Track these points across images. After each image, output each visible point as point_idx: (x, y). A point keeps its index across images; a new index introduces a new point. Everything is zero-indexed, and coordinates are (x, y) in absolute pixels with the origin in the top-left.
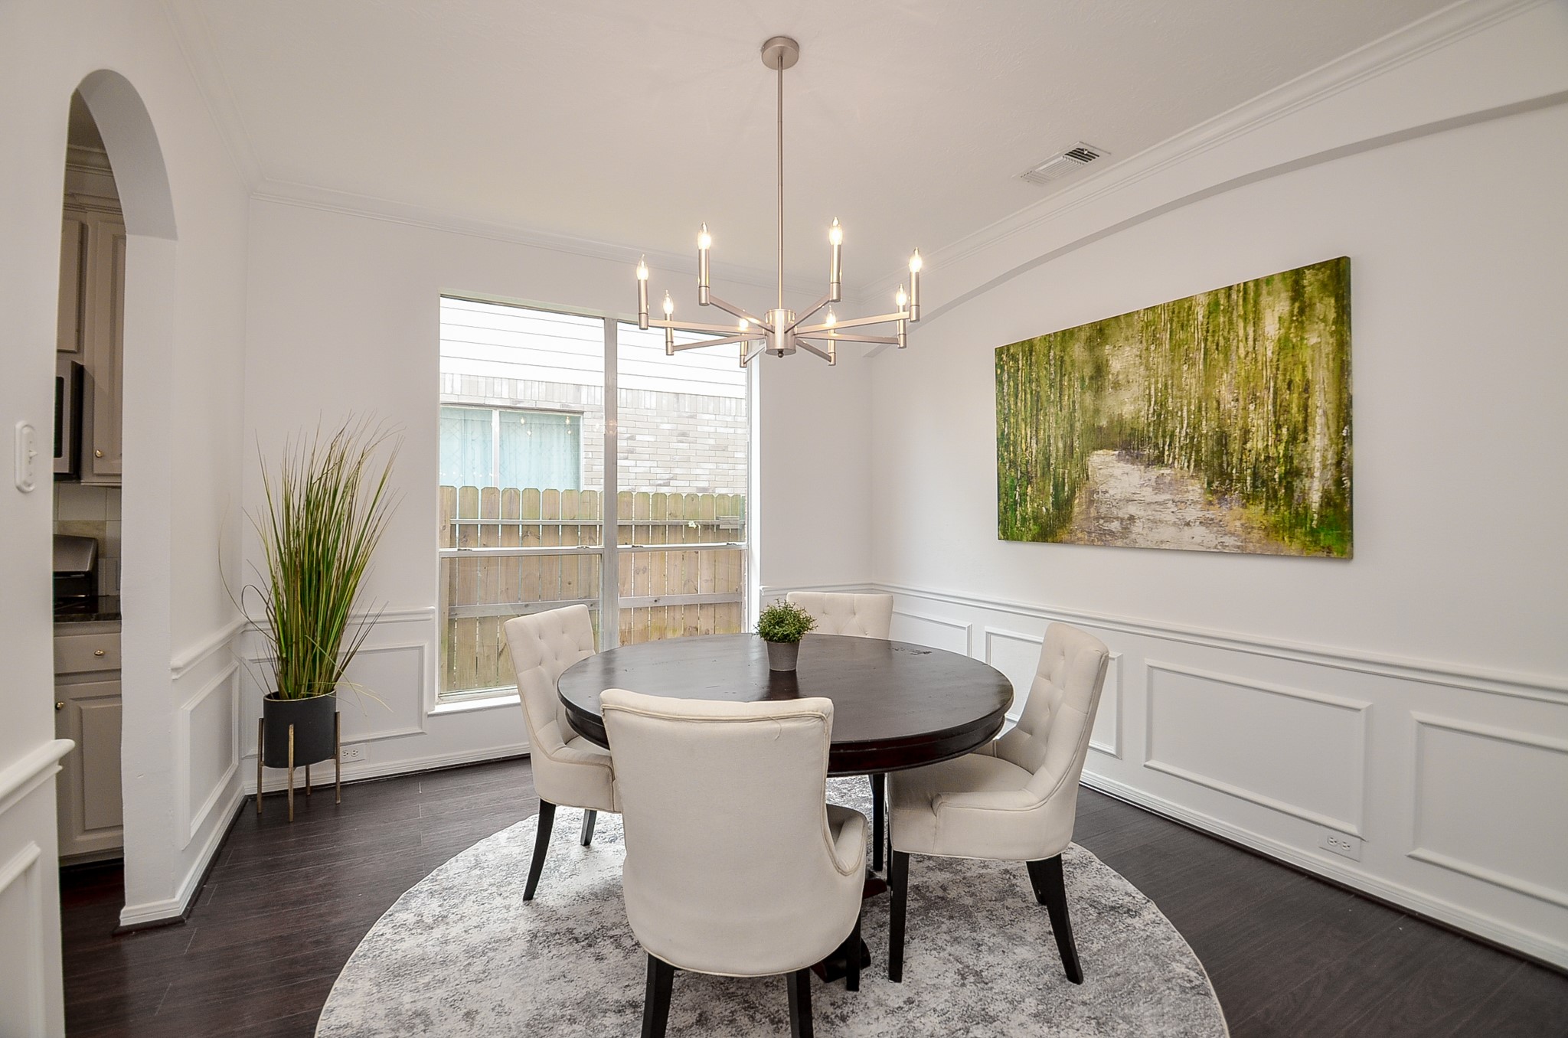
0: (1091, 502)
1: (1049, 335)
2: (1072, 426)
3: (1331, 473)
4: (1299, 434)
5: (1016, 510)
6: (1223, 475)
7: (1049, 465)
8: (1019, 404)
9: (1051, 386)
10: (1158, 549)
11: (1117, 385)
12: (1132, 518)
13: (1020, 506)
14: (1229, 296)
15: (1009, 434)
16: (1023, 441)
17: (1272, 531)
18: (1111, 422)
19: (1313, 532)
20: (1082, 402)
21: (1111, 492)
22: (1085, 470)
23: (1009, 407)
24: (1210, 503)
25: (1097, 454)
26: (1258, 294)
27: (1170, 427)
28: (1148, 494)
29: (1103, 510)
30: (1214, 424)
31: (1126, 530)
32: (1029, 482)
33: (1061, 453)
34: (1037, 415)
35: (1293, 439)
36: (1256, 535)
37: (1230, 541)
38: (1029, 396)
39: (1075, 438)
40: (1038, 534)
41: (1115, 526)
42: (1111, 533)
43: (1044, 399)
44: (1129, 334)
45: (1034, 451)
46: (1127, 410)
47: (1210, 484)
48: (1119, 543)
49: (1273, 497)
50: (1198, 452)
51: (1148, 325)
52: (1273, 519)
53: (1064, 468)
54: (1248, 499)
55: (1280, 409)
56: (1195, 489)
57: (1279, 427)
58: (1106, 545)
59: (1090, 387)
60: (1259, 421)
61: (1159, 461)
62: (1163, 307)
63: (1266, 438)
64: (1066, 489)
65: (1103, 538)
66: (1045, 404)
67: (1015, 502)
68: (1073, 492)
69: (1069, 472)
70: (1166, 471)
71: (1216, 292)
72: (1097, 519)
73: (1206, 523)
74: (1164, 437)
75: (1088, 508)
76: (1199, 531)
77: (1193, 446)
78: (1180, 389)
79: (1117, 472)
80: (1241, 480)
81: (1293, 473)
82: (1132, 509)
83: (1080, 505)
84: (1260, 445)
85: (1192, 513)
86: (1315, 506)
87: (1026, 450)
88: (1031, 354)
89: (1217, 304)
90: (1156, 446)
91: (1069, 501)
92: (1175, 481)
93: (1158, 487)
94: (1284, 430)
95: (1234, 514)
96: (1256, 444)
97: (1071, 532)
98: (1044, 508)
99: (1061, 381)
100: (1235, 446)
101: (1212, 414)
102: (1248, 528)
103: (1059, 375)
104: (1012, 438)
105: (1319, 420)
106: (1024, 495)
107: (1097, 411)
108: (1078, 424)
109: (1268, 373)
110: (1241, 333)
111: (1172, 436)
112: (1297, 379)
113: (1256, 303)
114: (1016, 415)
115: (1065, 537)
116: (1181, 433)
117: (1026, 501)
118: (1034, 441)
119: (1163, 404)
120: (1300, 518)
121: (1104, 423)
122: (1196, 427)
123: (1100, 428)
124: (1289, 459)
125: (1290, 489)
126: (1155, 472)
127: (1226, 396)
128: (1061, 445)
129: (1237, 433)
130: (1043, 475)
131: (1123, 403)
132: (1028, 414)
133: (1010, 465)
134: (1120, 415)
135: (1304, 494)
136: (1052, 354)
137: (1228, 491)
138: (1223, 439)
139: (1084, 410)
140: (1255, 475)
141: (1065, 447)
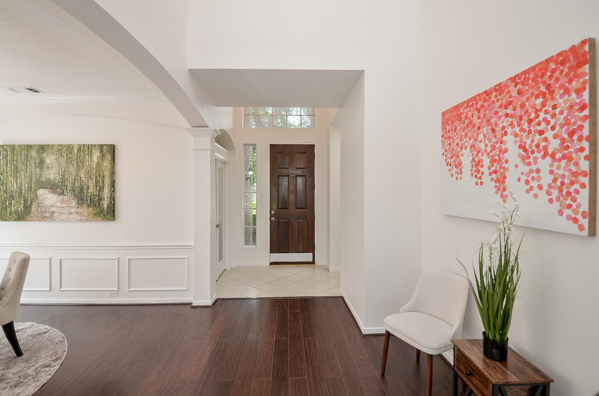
0: (39, 206)
1: (22, 145)
2: (31, 180)
3: (109, 199)
4: (101, 189)
5: (7, 209)
6: (82, 199)
7: (22, 193)
8: (8, 169)
9: (22, 164)
10: (63, 220)
11: (48, 168)
12: (53, 212)
13: (9, 208)
14: (84, 147)
15: (3, 180)
16: (10, 183)
17: (95, 215)
18: (46, 180)
19: (105, 215)
20: (35, 171)
21: (46, 203)
22: (36, 195)
23: (3, 169)
24: (78, 207)
25: (41, 190)
26: (92, 149)
27: (66, 183)
28: (59, 204)
29: (43, 209)
30: (79, 184)
31: (51, 216)
32: (13, 199)
33: (27, 189)
34: (16, 174)
35: (100, 190)
36: (91, 216)
37: (84, 218)
38: (12, 166)
39: (32, 184)
40: (17, 218)
41: (48, 215)
42: (46, 217)
43: (19, 168)
44: (53, 151)
45: (15, 187)
46: (52, 177)
47: (78, 202)
48: (49, 220)
49: (95, 205)
50: (75, 192)
51: (59, 150)
52: (95, 212)
53: (28, 194)
54: (89, 206)
55: (97, 181)
56: (74, 203)
57: (97, 187)
58: (44, 220)
59: (38, 167)
60: (92, 184)
61: (62, 194)
62: (64, 145)
63: (93, 189)
64: (29, 202)
65: (44, 219)
66: (20, 170)
67: (7, 206)
68: (31, 203)
69: (30, 196)
70: (65, 197)
71: (80, 145)
72: (41, 212)
73: (77, 213)
74: (64, 186)
75: (38, 208)
76: (75, 216)
77: (73, 190)
78: (69, 172)
80: (87, 201)
81: (100, 199)
82: (54, 209)
83: (34, 207)
84: (92, 191)
85: (73, 210)
86: (105, 208)
87: (11, 186)
88: (14, 151)
89: (81, 149)
90: (62, 189)
91: (30, 206)
93: (62, 202)
94: (98, 188)
95: (84, 210)
96: (91, 191)
97: (31, 217)
98: (19, 209)
99: (26, 163)
100: (85, 191)
101: (79, 181)
102: (89, 214)
103: (26, 160)
104: (5, 181)
105: (106, 186)
106: (10, 204)
107: (41, 175)
108: (33, 180)
109: (94, 171)
110: (87, 159)
111: (67, 186)
112: (101, 174)
113: (91, 151)
114: (6, 173)
115: (29, 219)
116: (70, 185)
117: (11, 206)
118: (15, 184)
119: (64, 176)
120: (102, 211)
121: (43, 180)
122: (74, 184)
123: (42, 181)
124: (99, 195)
125: (99, 204)
126: (61, 197)
127: (83, 176)
128: (26, 186)
129: (86, 187)
130: (19, 196)
131: (50, 174)
132: (12, 172)
133: (4, 192)
134: (49, 178)
135: (103, 205)
136: (23, 152)
137: (83, 204)
138: (82, 189)
139: (36, 174)
140: (90, 199)
141: (28, 187)
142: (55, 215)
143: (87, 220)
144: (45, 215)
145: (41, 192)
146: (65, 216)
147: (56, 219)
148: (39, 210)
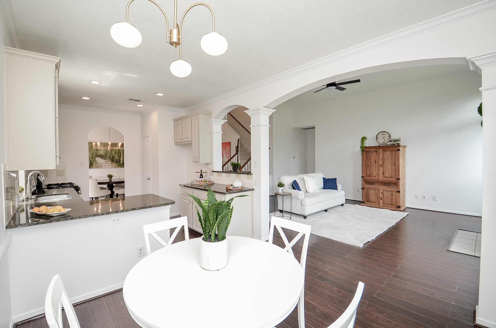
0: (96, 163)
2: (93, 154)
3: (123, 161)
4: (120, 157)
10: (106, 168)
11: (100, 150)
12: (102, 165)
17: (118, 166)
18: (99, 154)
19: (121, 166)
21: (99, 162)
22: (95, 160)
24: (112, 163)
26: (116, 145)
27: (107, 156)
28: (104, 162)
29: (98, 164)
31: (101, 167)
33: (91, 157)
35: (119, 158)
36: (116, 166)
37: (114, 167)
39: (94, 156)
41: (100, 166)
42: (99, 167)
46: (101, 153)
47: (112, 161)
49: (118, 163)
51: (104, 144)
53: (92, 159)
54: (115, 163)
55: (118, 155)
56: (110, 162)
58: (98, 168)
59: (96, 150)
60: (116, 156)
62: (106, 143)
65: (98, 167)
68: (93, 162)
69: (93, 160)
70: (107, 160)
71: (112, 143)
73: (111, 165)
77: (109, 158)
79: (100, 160)
80: (115, 161)
81: (120, 161)
82: (102, 164)
83: (94, 164)
85: (110, 164)
86: (121, 163)
90: (105, 157)
92: (107, 161)
95: (114, 164)
96: (116, 158)
97: (93, 167)
100: (114, 158)
101: (112, 155)
105: (122, 156)
107: (97, 153)
108: (94, 154)
109: (117, 152)
111: (107, 157)
112: (120, 153)
116: (108, 156)
119: (106, 153)
120: (120, 164)
121: (98, 154)
122: (110, 156)
123: (98, 155)
124: (119, 159)
125: (119, 162)
126: (105, 160)
127: (113, 153)
128: (91, 156)
131: (101, 152)
135: (121, 162)
136: (90, 145)
137: (114, 162)
138: (113, 157)
139: (95, 153)
140: (116, 161)
141: (92, 157)
142: (103, 166)
143: (115, 168)
144: (98, 166)
145: (97, 158)
146: (107, 166)
147: (103, 167)
148: (96, 165)
